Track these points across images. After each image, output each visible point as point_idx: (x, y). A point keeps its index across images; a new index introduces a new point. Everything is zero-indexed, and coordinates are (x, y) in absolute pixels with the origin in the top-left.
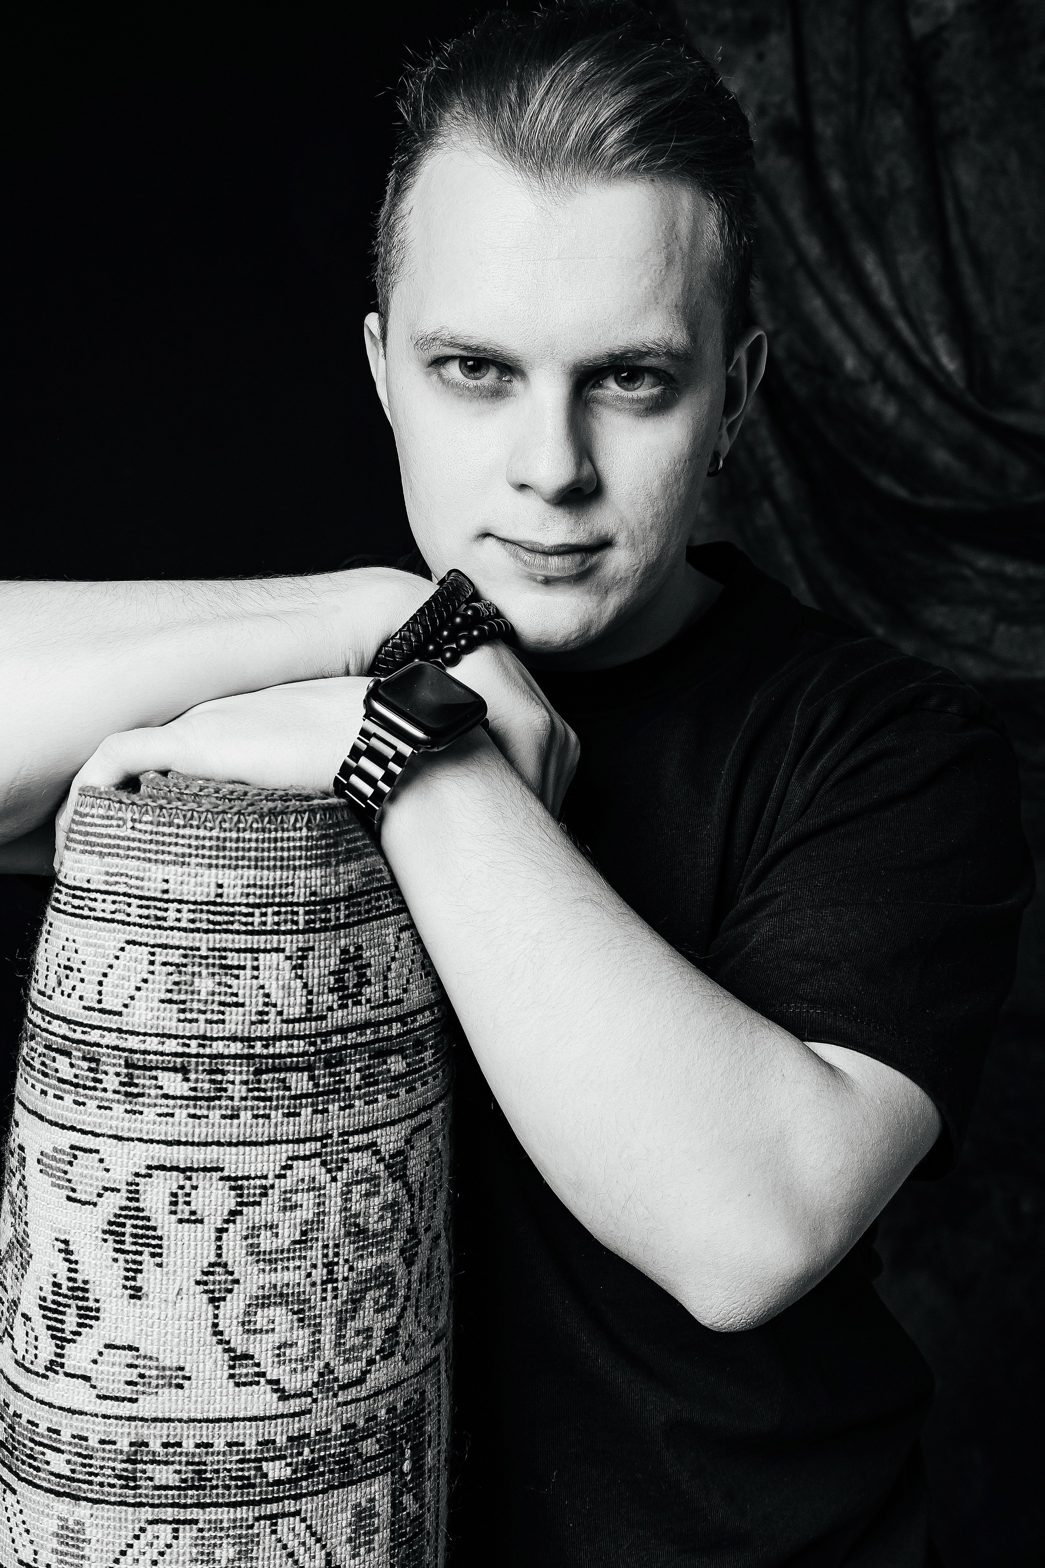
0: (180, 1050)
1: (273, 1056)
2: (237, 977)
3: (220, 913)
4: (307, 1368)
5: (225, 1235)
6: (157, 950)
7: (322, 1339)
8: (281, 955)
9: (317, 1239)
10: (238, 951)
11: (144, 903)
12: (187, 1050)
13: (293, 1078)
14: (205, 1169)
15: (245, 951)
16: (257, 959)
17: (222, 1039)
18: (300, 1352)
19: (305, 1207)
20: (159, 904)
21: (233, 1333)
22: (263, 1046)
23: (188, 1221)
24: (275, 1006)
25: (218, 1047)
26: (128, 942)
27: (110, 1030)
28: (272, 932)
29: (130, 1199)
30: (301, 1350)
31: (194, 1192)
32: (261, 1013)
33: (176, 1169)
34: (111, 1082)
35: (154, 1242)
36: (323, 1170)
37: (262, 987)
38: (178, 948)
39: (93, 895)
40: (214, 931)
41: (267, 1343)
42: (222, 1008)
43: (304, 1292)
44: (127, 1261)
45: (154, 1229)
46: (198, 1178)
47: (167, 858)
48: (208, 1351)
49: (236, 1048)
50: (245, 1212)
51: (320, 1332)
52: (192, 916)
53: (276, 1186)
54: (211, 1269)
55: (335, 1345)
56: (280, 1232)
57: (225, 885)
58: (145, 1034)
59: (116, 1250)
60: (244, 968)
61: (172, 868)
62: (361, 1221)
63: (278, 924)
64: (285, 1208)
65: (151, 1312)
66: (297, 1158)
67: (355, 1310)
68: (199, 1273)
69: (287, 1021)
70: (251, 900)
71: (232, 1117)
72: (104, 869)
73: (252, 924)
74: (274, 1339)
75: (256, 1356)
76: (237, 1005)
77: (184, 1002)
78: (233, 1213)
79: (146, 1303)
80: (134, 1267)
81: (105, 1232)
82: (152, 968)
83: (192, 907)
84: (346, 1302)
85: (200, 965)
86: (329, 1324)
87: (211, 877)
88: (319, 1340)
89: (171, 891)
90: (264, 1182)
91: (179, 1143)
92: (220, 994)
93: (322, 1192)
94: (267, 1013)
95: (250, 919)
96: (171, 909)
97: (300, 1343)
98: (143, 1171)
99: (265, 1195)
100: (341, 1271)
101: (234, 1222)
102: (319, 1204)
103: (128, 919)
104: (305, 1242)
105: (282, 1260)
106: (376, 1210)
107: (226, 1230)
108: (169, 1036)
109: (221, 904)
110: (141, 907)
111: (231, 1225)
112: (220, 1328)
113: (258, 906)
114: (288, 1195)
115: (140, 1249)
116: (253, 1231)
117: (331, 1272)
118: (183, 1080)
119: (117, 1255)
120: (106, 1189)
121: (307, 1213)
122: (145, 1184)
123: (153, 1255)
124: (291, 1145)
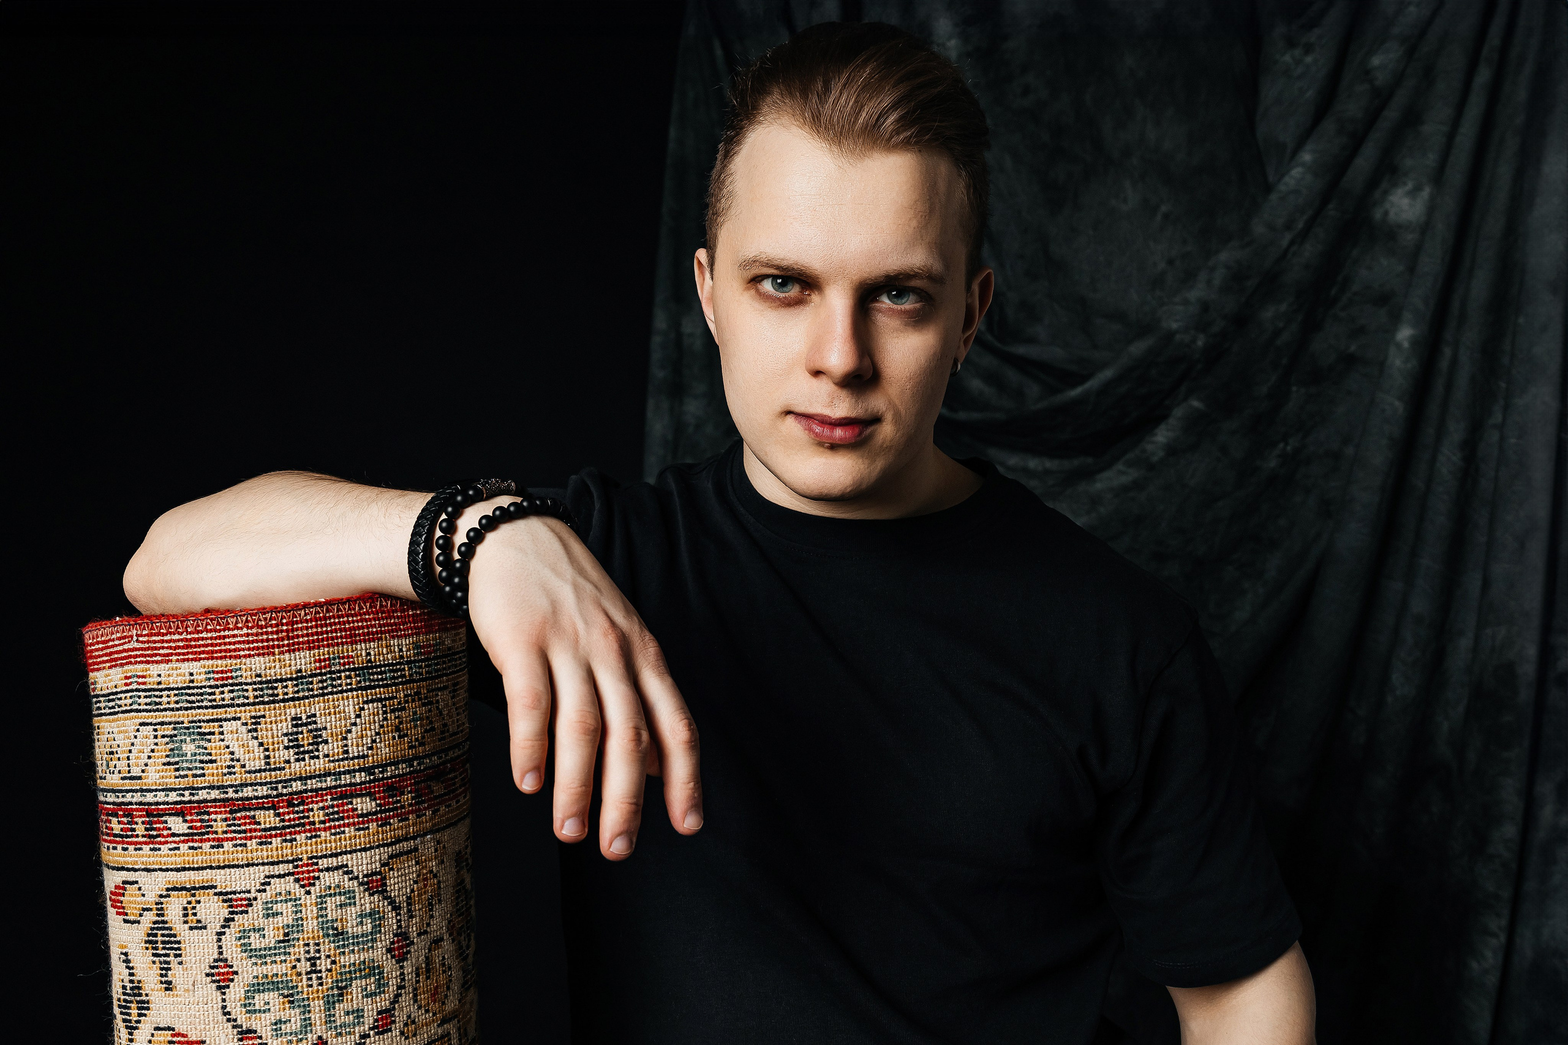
0: (178, 799)
1: (242, 799)
2: (209, 741)
3: (193, 695)
4: (301, 1040)
5: (223, 937)
6: (158, 727)
7: (313, 1017)
8: (239, 723)
9: (298, 939)
10: (208, 721)
11: (148, 694)
12: (183, 799)
13: (260, 815)
14: (203, 888)
15: (213, 721)
16: (221, 726)
17: (204, 788)
18: (294, 1028)
19: (285, 914)
20: (157, 693)
21: (238, 1012)
22: (234, 791)
23: (196, 928)
24: (238, 760)
25: (203, 795)
26: (141, 724)
27: (136, 791)
28: (228, 706)
29: (158, 915)
30: (295, 1024)
31: (198, 906)
32: (229, 767)
33: (183, 889)
34: (140, 829)
35: (176, 946)
36: (297, 886)
37: (228, 747)
38: (170, 723)
39: (119, 696)
40: (191, 708)
41: (265, 1020)
42: (202, 765)
43: (291, 981)
44: (161, 963)
45: (175, 936)
46: (200, 895)
47: (159, 658)
48: (221, 1028)
49: (215, 794)
50: (236, 919)
51: (309, 1012)
52: (176, 699)
53: (259, 898)
54: (216, 964)
55: (326, 1022)
56: (267, 934)
57: (194, 673)
58: (156, 790)
59: (154, 955)
60: (213, 733)
61: (163, 665)
62: (338, 924)
63: (233, 699)
64: (268, 915)
65: (180, 999)
66: (273, 877)
67: (341, 995)
68: (207, 967)
69: (249, 772)
70: (212, 683)
71: (218, 847)
72: (123, 676)
73: (215, 700)
74: (271, 1017)
75: (259, 1031)
76: (211, 761)
77: (177, 763)
78: (227, 920)
79: (176, 993)
80: (166, 966)
81: (146, 942)
82: (156, 741)
83: (177, 692)
84: (332, 988)
85: (185, 734)
86: (317, 1005)
87: (186, 667)
88: (310, 1019)
89: (163, 682)
90: (248, 895)
91: (184, 869)
92: (199, 754)
93: (298, 902)
94: (234, 767)
95: (214, 697)
96: (164, 695)
97: (293, 1020)
98: (165, 893)
99: (251, 905)
100: (323, 964)
101: (229, 927)
102: (296, 912)
103: (140, 707)
104: (288, 941)
105: (270, 955)
106: (354, 917)
107: (224, 933)
108: (171, 790)
109: (193, 688)
110: (146, 697)
111: (226, 930)
112: (228, 1009)
113: (217, 687)
114: (270, 905)
115: (168, 952)
116: (244, 934)
117: (314, 965)
118: (183, 822)
119: (155, 959)
120: (144, 910)
121: (288, 919)
122: (167, 902)
123: (176, 956)
124: (267, 867)
